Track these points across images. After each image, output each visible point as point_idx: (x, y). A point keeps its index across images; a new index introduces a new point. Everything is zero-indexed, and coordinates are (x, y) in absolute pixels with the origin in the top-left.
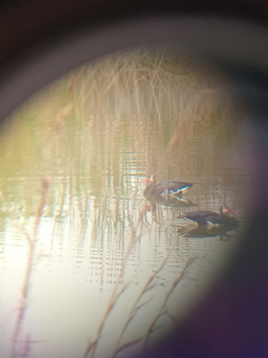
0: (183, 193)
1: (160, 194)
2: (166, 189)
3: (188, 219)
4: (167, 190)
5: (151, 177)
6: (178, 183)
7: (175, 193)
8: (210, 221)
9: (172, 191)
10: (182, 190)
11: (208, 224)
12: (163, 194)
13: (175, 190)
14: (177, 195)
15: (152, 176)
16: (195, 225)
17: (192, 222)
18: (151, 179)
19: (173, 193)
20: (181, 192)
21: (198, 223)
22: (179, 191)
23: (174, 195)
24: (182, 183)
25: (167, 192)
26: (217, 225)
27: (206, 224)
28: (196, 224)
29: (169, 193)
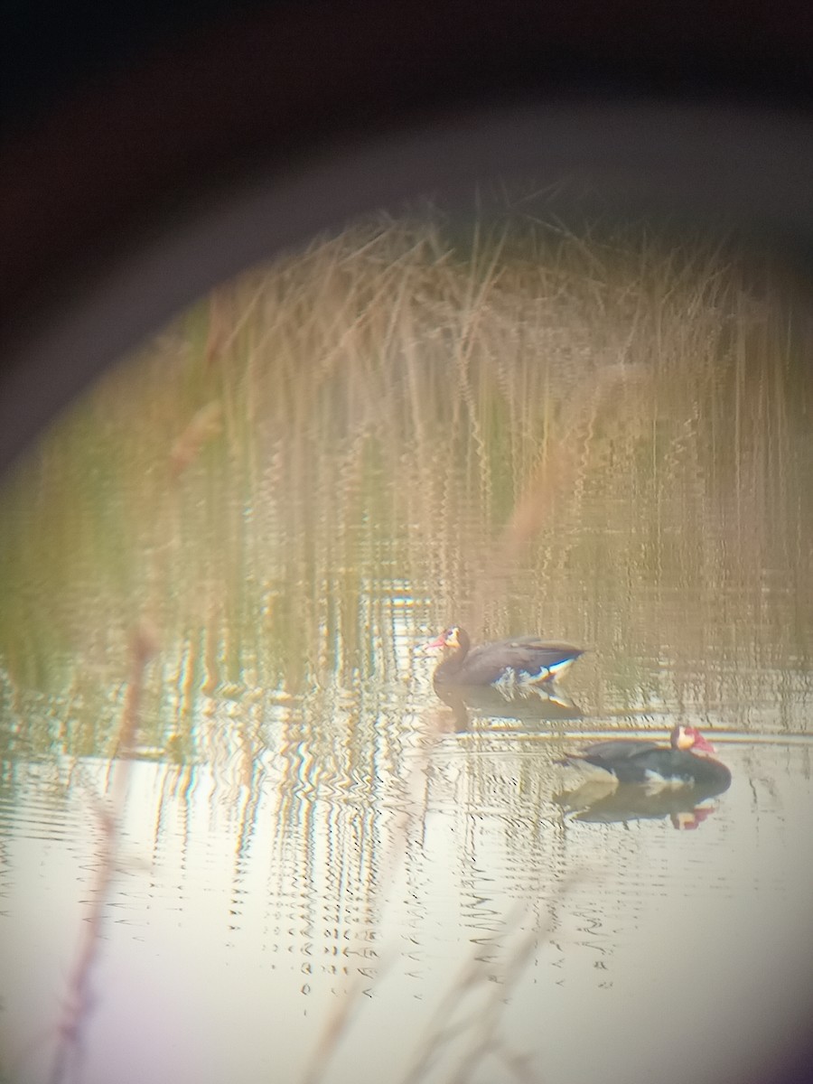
0: (556, 679)
1: (493, 685)
2: (508, 669)
3: (590, 766)
4: (511, 672)
5: (451, 633)
6: (540, 648)
7: (534, 679)
8: (654, 770)
9: (525, 675)
10: (553, 669)
11: (648, 779)
12: (500, 683)
13: (534, 672)
14: (538, 685)
15: (455, 631)
16: (611, 783)
17: (599, 773)
18: (453, 640)
19: (528, 680)
20: (551, 676)
21: (618, 776)
22: (544, 673)
23: (533, 685)
24: (554, 649)
25: (512, 676)
26: (676, 782)
27: (642, 778)
28: (614, 778)
29: (518, 679)
